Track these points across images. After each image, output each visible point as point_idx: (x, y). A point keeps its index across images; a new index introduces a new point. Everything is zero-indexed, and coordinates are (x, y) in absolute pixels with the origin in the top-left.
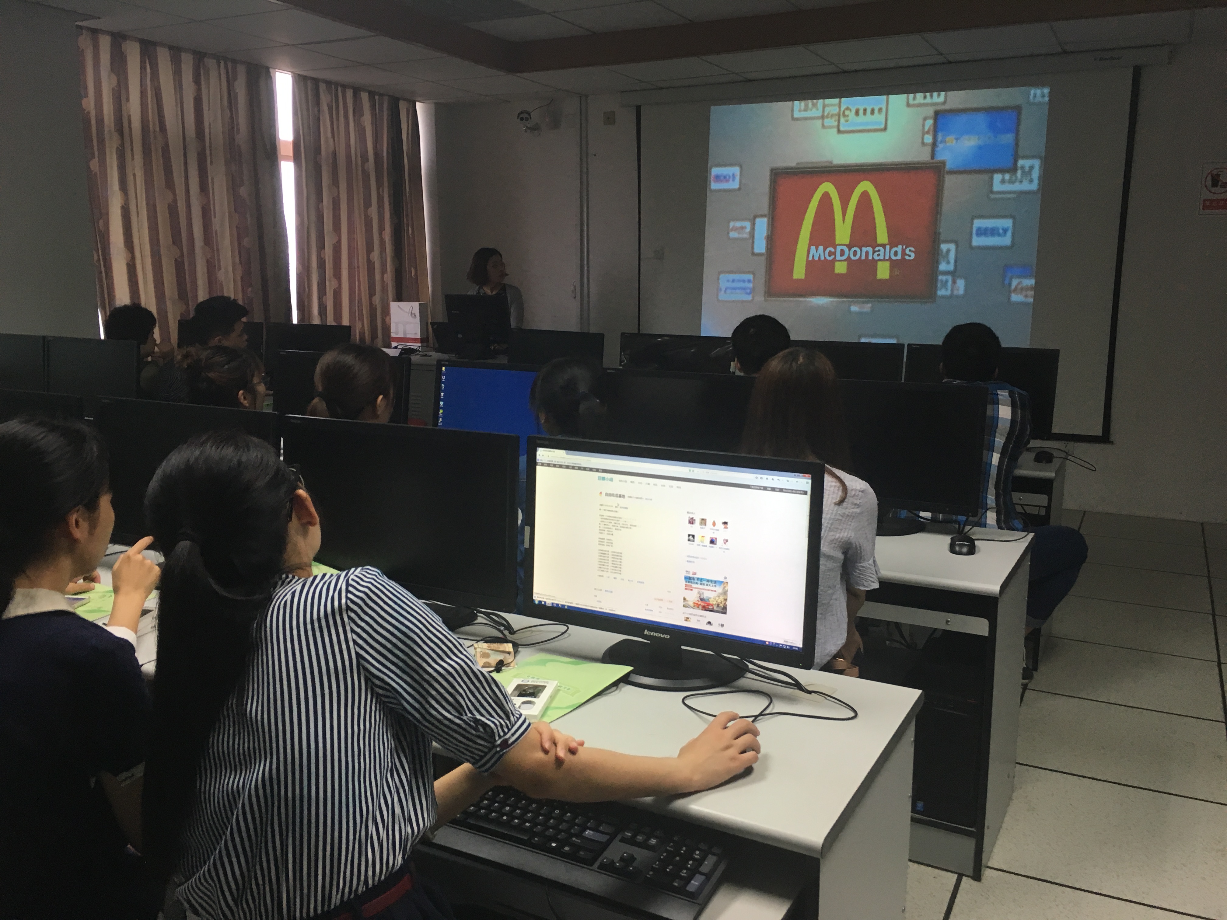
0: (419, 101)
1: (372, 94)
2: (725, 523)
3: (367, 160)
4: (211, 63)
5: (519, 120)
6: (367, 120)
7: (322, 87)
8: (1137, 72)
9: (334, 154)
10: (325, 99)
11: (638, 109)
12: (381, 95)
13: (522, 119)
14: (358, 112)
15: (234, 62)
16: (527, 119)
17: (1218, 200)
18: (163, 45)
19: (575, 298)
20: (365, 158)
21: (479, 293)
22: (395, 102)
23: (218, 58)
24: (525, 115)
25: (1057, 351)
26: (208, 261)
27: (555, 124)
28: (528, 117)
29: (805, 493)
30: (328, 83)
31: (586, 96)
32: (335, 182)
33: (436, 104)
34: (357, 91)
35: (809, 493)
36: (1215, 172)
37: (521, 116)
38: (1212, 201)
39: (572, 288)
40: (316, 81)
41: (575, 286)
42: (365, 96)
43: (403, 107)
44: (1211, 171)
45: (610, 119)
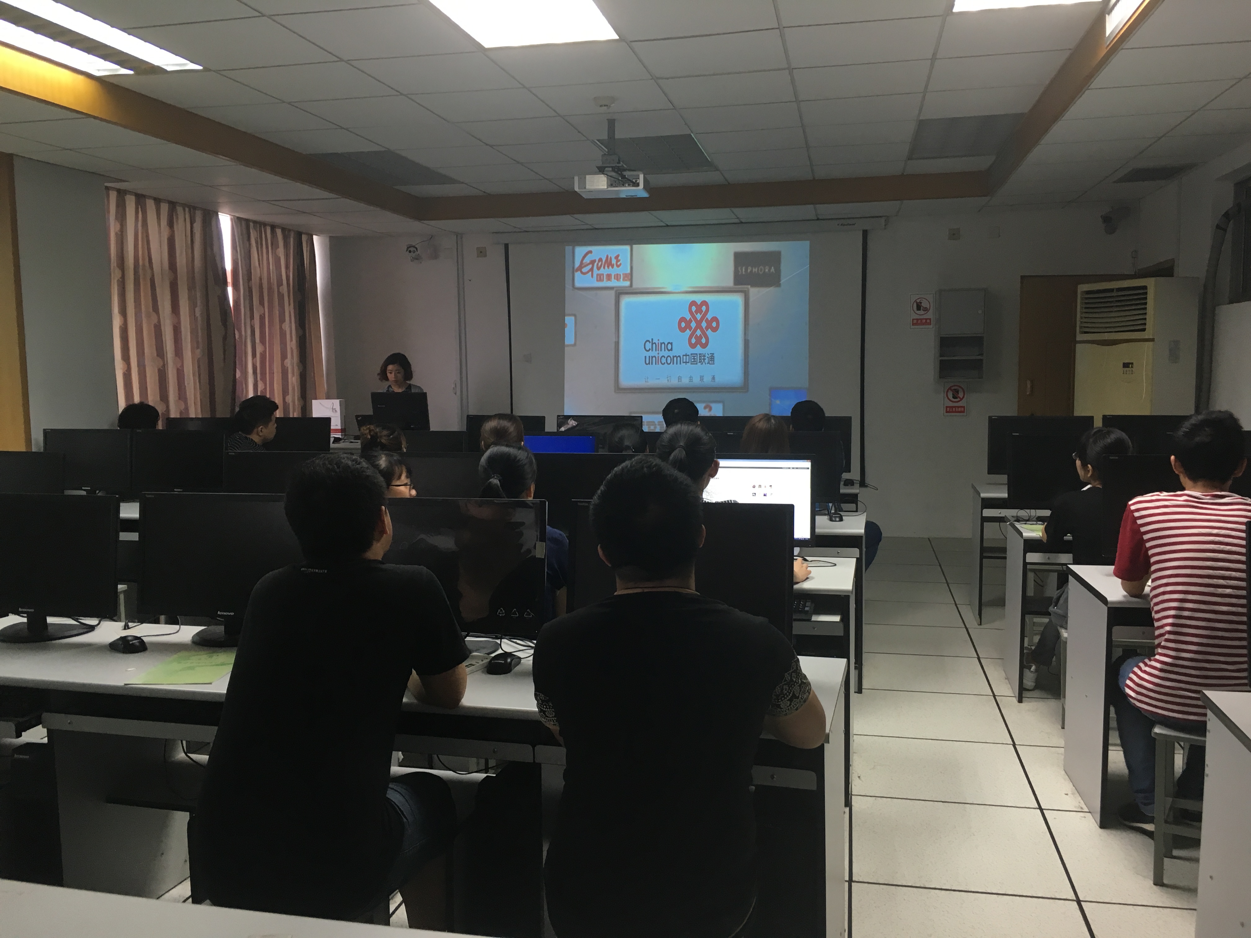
0: (316, 235)
1: (283, 230)
2: (771, 486)
3: (282, 285)
4: (180, 209)
5: (408, 252)
6: (281, 251)
7: (251, 226)
8: (865, 233)
9: (261, 279)
10: (253, 235)
11: (506, 246)
12: (289, 230)
13: (410, 252)
14: (275, 245)
15: (195, 208)
16: (414, 252)
17: (921, 319)
18: (150, 197)
19: (456, 394)
20: (280, 284)
21: (388, 391)
22: (299, 235)
23: (184, 206)
24: (411, 249)
25: (850, 418)
26: (178, 369)
27: (435, 256)
28: (416, 250)
29: (808, 468)
30: (255, 222)
31: (462, 235)
32: (262, 303)
33: (331, 237)
34: (273, 227)
35: (810, 468)
36: (918, 301)
37: (409, 249)
38: (917, 320)
39: (453, 386)
40: (247, 221)
41: (456, 384)
42: (279, 232)
43: (304, 238)
44: (916, 301)
45: (482, 253)
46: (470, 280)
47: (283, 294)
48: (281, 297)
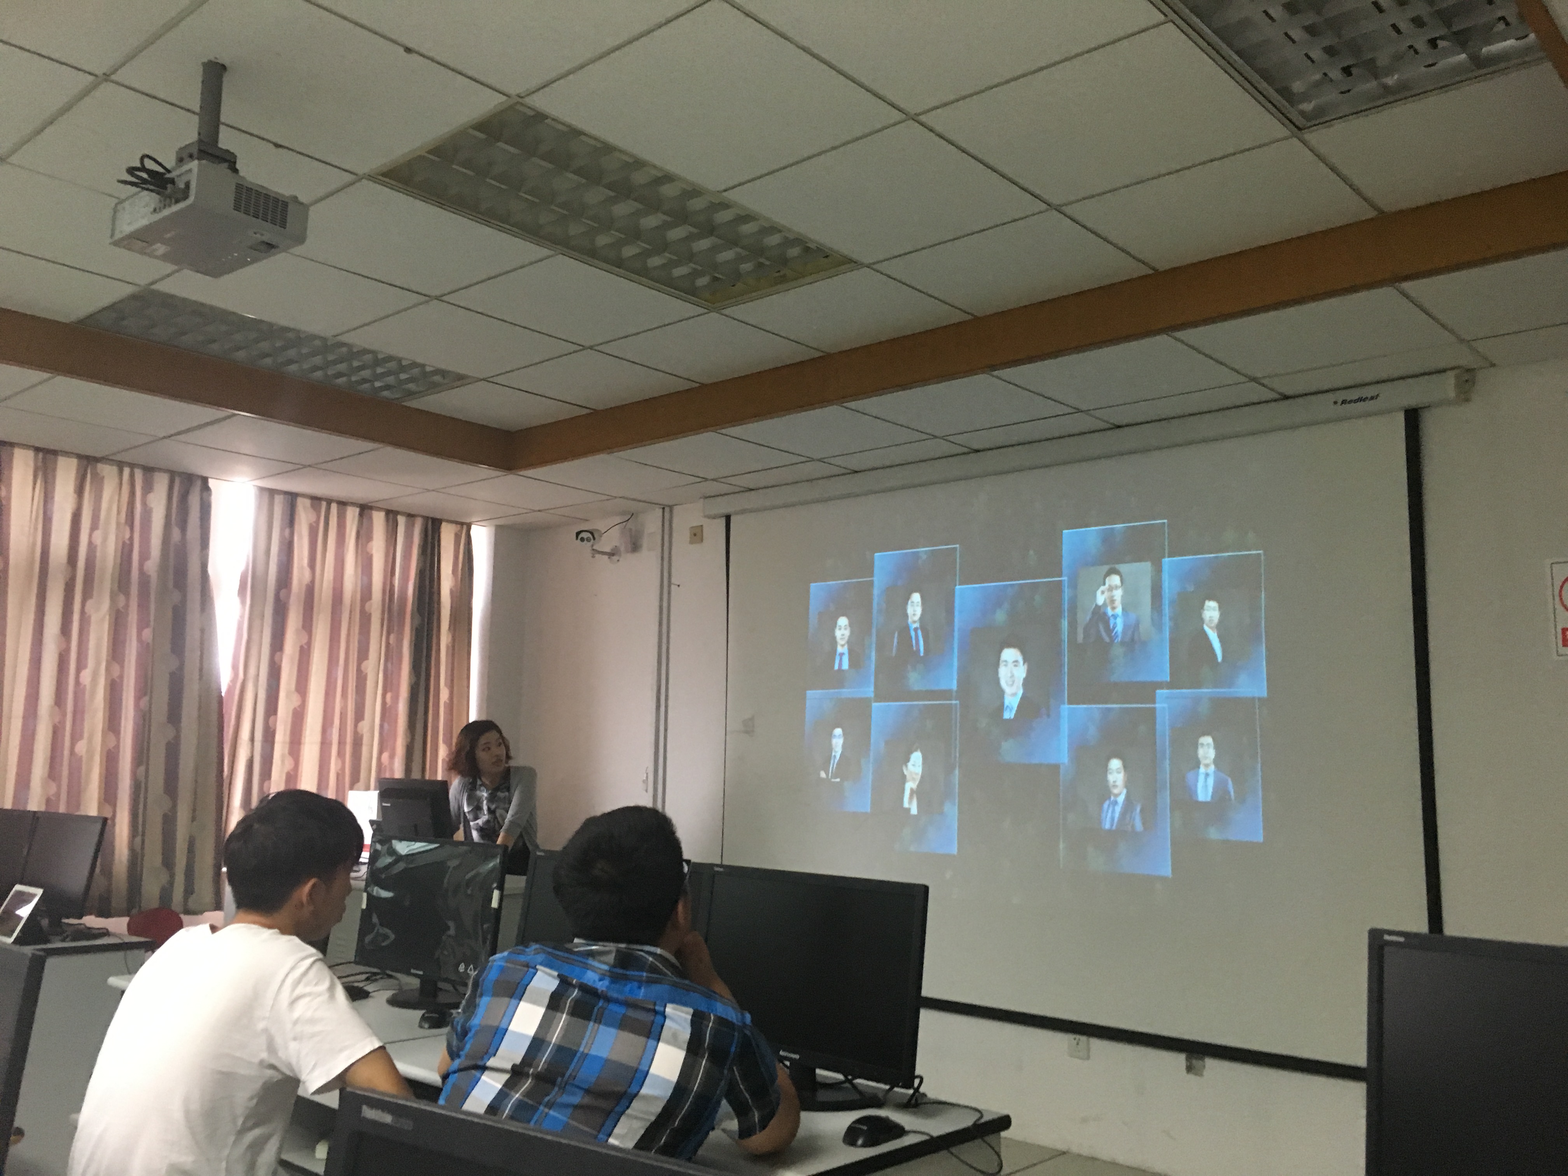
0: (476, 524)
1: (392, 514)
5: (579, 540)
6: (378, 548)
7: (303, 505)
8: (1412, 417)
9: (313, 588)
10: (305, 519)
11: (728, 518)
12: (409, 515)
13: (582, 540)
14: (364, 536)
15: (155, 470)
16: (589, 540)
19: (647, 791)
22: (434, 523)
24: (586, 535)
27: (635, 547)
28: (591, 536)
30: (315, 498)
31: (671, 507)
32: (307, 625)
33: (497, 527)
34: (365, 509)
37: (579, 537)
39: (643, 777)
41: (647, 774)
43: (449, 529)
45: (697, 535)
46: (679, 586)
47: (370, 615)
48: (366, 618)
